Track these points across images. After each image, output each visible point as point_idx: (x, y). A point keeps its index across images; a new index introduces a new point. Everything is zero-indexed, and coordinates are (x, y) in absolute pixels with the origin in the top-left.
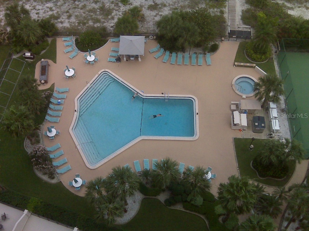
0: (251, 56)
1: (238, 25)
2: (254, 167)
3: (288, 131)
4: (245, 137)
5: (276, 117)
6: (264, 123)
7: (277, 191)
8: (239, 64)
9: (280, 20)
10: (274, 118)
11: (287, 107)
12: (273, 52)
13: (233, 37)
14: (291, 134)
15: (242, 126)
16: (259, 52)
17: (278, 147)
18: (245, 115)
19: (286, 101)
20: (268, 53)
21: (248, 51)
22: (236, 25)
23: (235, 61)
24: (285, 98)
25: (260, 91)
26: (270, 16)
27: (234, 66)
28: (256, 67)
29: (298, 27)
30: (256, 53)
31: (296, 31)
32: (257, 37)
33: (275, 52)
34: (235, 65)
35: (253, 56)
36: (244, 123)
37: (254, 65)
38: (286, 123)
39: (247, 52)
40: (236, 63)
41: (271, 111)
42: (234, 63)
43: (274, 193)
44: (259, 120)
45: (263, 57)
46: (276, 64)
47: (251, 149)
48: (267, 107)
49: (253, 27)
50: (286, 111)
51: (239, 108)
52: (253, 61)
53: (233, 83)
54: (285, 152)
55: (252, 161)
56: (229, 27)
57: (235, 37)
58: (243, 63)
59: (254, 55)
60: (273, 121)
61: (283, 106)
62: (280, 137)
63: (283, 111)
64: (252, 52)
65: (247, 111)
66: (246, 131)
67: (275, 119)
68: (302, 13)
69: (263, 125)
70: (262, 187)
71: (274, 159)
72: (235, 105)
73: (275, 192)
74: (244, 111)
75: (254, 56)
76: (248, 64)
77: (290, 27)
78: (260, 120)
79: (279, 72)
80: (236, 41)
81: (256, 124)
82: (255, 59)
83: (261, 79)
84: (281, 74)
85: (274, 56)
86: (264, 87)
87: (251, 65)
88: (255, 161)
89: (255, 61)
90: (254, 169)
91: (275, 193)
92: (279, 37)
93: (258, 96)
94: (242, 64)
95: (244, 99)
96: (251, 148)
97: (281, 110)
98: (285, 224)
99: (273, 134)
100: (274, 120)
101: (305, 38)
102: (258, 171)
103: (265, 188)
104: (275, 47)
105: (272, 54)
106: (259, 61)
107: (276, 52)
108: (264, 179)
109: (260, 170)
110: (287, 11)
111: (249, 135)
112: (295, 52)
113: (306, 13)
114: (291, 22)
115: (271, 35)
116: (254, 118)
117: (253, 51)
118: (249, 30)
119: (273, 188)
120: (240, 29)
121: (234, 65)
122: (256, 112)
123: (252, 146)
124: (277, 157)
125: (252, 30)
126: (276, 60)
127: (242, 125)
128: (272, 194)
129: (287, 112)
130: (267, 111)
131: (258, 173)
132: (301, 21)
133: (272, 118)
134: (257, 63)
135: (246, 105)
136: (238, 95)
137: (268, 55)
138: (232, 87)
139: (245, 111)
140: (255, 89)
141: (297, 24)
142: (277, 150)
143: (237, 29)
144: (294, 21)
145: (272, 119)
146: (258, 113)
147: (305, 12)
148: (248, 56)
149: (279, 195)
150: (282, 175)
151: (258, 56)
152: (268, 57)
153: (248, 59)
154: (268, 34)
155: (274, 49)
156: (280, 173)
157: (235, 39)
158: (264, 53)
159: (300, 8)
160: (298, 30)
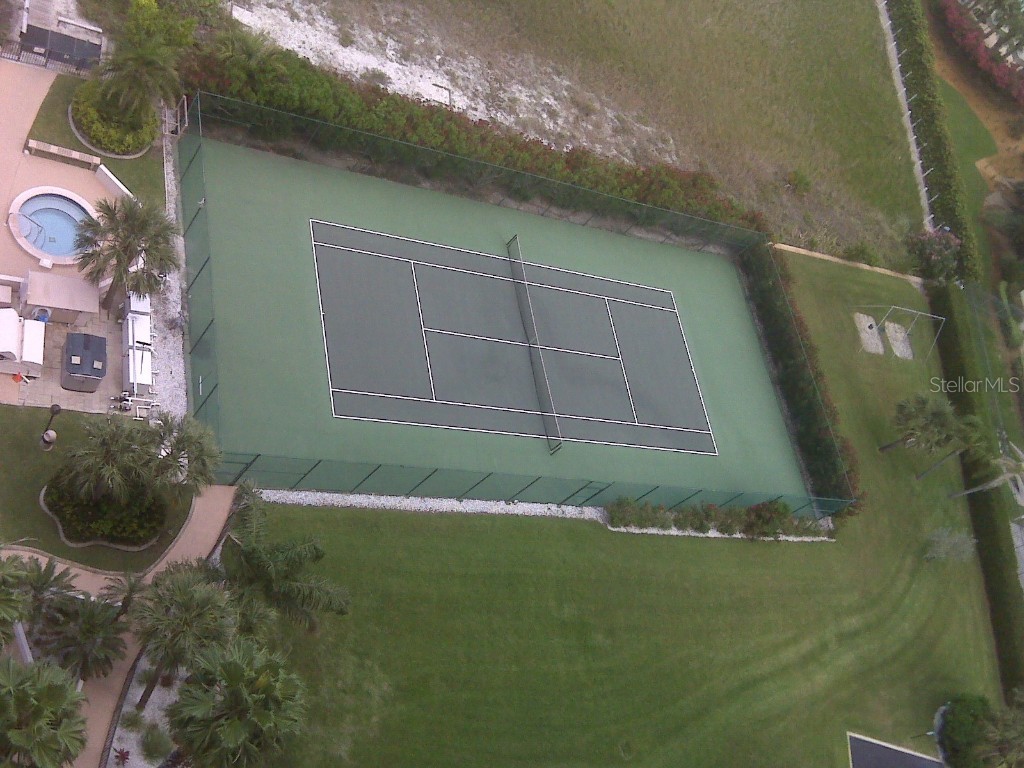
0: (90, 128)
1: (59, 14)
2: (51, 506)
3: (182, 393)
4: (30, 403)
5: (144, 344)
6: (103, 359)
7: (116, 585)
8: (43, 146)
9: (203, 32)
10: (138, 345)
11: (186, 314)
12: (167, 129)
13: (36, 49)
14: (188, 402)
15: (23, 363)
16: (115, 118)
17: (133, 439)
18: (41, 325)
19: (185, 293)
20: (146, 129)
21: (81, 108)
22: (54, 13)
23: (31, 135)
24: (184, 286)
25: (98, 249)
26: (172, 8)
27: (27, 152)
28: (102, 167)
29: (253, 64)
30: (105, 119)
31: (243, 76)
32: (116, 67)
33: (172, 132)
34: (30, 149)
35: (94, 127)
36: (34, 352)
37: (97, 160)
38: (179, 367)
39: (76, 111)
40: (33, 144)
41: (130, 323)
42: (27, 142)
43: (105, 592)
44: (86, 347)
45: (129, 139)
46: (169, 168)
47: (48, 443)
48: (120, 306)
49: (109, 31)
50: (182, 327)
51: (23, 300)
52: (93, 145)
53: (14, 208)
54: (153, 457)
55: (45, 488)
56: (25, 14)
57: (42, 50)
58: (57, 148)
59: (99, 125)
60: (135, 357)
61: (175, 310)
62: (154, 409)
63: (172, 325)
64: (93, 114)
65: (50, 312)
66: (36, 381)
67: (143, 350)
68: (277, 27)
69: (97, 365)
70: (65, 573)
71: (113, 477)
72: (10, 288)
73: (109, 588)
74: (37, 310)
75: (98, 128)
76: (76, 155)
77: (228, 58)
78: (92, 346)
79: (176, 199)
80: (45, 66)
81: (76, 360)
82: (99, 142)
83: (105, 209)
84: (183, 205)
85: (167, 145)
86: (110, 236)
87: (86, 158)
88: (54, 484)
89: (102, 149)
90: (50, 513)
91: (111, 592)
92: (187, 84)
93: (91, 266)
94: (54, 149)
95: (44, 269)
96: (47, 440)
97: (166, 321)
98: (137, 693)
99: (130, 399)
100: (138, 353)
101: (268, 103)
102: (62, 520)
103: (76, 576)
104: (175, 116)
105: (163, 136)
106: (113, 151)
107: (174, 132)
108: (81, 545)
109: (68, 516)
110: (229, 9)
111: (48, 394)
112: (238, 143)
113: (288, 29)
114: (233, 43)
115: (163, 69)
116: (70, 337)
117: (98, 111)
118: (97, 42)
119: (104, 577)
120: (65, 31)
121: (26, 147)
122: (81, 319)
123: (52, 434)
124: (126, 471)
125: (104, 43)
126: (170, 158)
127: (24, 359)
128: (100, 596)
129: (186, 330)
130: (120, 321)
131: (63, 526)
132: (263, 50)
133: (131, 343)
134: (108, 155)
135: (46, 292)
136: (26, 253)
137: (145, 134)
138: (7, 222)
139: (43, 310)
140: (83, 242)
141: (250, 56)
142: (127, 449)
143: (54, 28)
144: (245, 43)
145: (132, 348)
146: (90, 325)
147: (286, 26)
148: (79, 125)
149: (121, 597)
150: (141, 533)
151: (112, 132)
152: (144, 141)
153: (80, 138)
154: (150, 63)
155: (169, 121)
156: (135, 526)
157: (43, 60)
158: (135, 127)
159: (273, 10)
160: (250, 75)
